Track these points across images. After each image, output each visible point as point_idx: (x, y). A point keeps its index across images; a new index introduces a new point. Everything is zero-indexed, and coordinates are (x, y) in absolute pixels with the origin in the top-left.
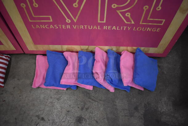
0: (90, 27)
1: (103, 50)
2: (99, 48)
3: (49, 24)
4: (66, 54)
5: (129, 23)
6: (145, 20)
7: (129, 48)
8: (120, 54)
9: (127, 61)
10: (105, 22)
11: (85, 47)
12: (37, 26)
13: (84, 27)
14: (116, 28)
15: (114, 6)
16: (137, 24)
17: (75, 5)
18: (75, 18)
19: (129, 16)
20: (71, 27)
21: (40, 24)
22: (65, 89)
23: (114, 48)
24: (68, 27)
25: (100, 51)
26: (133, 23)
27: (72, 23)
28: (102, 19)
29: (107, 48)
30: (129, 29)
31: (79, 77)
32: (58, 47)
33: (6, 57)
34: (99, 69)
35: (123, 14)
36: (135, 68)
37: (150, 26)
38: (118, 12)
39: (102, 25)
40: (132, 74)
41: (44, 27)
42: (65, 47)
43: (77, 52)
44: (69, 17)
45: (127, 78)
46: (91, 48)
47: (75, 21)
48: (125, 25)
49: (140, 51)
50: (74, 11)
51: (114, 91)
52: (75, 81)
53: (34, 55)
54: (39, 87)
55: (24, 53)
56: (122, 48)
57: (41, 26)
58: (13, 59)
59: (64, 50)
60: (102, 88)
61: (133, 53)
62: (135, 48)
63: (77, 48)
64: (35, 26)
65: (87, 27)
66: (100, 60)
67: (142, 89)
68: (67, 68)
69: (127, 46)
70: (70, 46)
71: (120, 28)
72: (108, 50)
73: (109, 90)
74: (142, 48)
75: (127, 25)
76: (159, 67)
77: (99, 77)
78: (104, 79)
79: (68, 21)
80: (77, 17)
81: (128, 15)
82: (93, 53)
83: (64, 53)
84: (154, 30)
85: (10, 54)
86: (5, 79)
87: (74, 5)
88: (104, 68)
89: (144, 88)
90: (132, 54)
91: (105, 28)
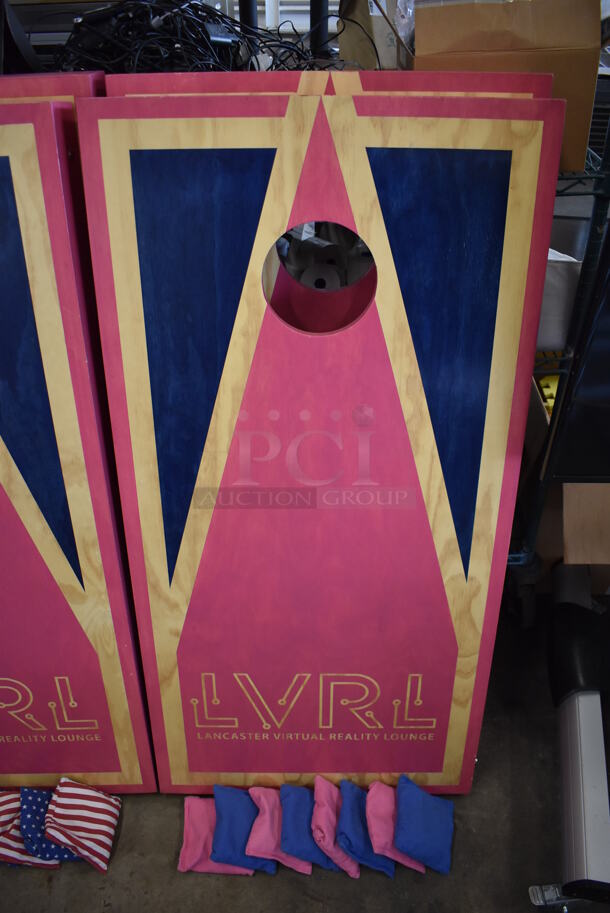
0: (306, 737)
1: (331, 782)
2: (323, 777)
3: (232, 731)
4: (254, 792)
5: (374, 727)
6: (401, 721)
7: (385, 776)
8: (365, 789)
9: (379, 803)
10: (331, 726)
11: (293, 776)
12: (208, 735)
13: (294, 737)
14: (353, 737)
15: (344, 702)
16: (388, 728)
17: (282, 702)
18: (279, 722)
19: (372, 716)
20: (271, 737)
21: (212, 731)
22: (251, 873)
23: (355, 777)
24: (265, 736)
25: (325, 784)
26: (380, 726)
27: (274, 728)
28: (326, 722)
29: (338, 777)
30: (376, 737)
31: (283, 841)
32: (236, 778)
33: (116, 800)
34: (323, 819)
35: (362, 713)
36: (397, 819)
37: (414, 732)
38: (353, 710)
39: (326, 733)
40: (391, 830)
41: (219, 737)
42: (253, 777)
43: (276, 788)
44: (269, 720)
45: (381, 836)
46: (306, 778)
47: (279, 726)
48: (366, 730)
49: (408, 780)
50: (279, 711)
51: (358, 876)
52: (276, 849)
53: (179, 796)
54: (190, 872)
55: (158, 793)
56: (370, 777)
57: (215, 734)
58: (127, 806)
59: (250, 782)
60: (332, 870)
61: (394, 787)
62: (396, 775)
63: (277, 778)
64: (203, 735)
65: (300, 737)
66: (325, 802)
67: (422, 870)
68: (258, 821)
69: (381, 770)
70: (262, 774)
71: (358, 737)
72: (342, 781)
73: (345, 873)
74: (412, 776)
75: (372, 731)
76: (454, 816)
77: (324, 837)
78: (335, 842)
79: (266, 726)
80: (283, 720)
81: (370, 714)
82: (311, 788)
83: (250, 790)
84: (422, 737)
85: (123, 794)
86: (112, 850)
87: (279, 702)
88: (333, 818)
89: (427, 867)
90: (391, 790)
91: (332, 736)
